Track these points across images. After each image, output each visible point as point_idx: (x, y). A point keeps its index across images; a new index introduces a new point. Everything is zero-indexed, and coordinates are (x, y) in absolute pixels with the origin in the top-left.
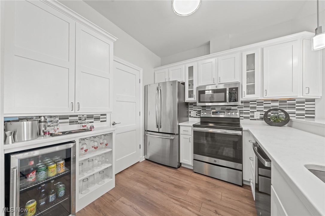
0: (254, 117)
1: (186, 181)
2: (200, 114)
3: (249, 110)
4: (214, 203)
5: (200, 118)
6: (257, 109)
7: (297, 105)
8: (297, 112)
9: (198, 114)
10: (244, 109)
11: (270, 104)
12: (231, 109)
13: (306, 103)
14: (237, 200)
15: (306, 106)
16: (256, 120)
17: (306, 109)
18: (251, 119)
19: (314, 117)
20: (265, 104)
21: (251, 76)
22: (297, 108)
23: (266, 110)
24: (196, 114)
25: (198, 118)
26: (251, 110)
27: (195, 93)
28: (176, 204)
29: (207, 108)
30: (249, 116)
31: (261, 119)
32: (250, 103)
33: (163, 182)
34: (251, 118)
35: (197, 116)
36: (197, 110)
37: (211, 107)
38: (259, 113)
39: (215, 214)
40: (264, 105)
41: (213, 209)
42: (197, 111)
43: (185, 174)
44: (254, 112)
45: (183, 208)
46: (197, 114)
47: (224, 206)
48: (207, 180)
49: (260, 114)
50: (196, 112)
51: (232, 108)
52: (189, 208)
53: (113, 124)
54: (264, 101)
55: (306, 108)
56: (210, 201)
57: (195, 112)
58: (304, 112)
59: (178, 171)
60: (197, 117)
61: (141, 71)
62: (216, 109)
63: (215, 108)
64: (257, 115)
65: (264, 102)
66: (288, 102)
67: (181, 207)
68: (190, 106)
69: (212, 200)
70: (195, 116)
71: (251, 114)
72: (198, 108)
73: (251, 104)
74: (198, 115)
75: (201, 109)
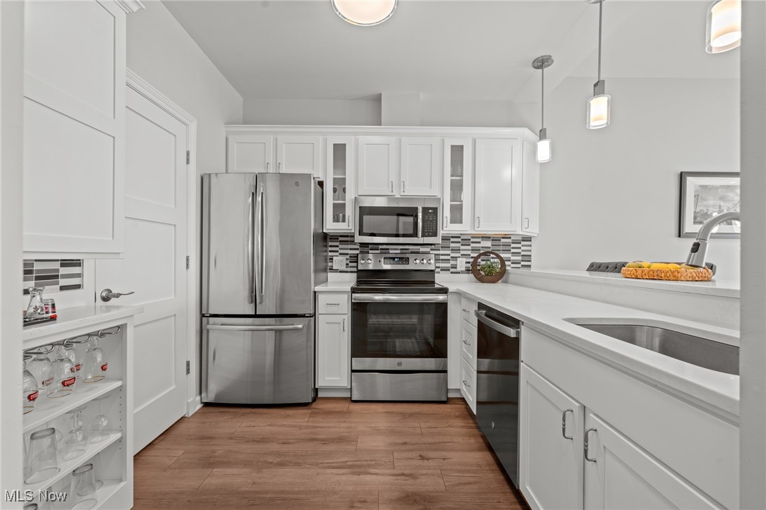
0: (456, 268)
1: (344, 425)
2: (357, 262)
3: (449, 255)
4: (413, 444)
5: (356, 274)
6: (462, 252)
7: (513, 245)
8: (513, 258)
9: (350, 264)
10: (441, 252)
11: (480, 242)
12: (418, 253)
13: (523, 243)
14: (447, 427)
15: (523, 248)
16: (459, 273)
17: (522, 253)
18: (452, 273)
19: (530, 266)
20: (473, 242)
21: (457, 187)
22: (513, 251)
23: (475, 255)
24: (345, 262)
25: (351, 272)
26: (452, 255)
27: (350, 212)
28: (344, 474)
29: (371, 249)
30: (448, 265)
31: (468, 271)
32: (452, 240)
33: (288, 443)
34: (452, 270)
35: (349, 269)
36: (347, 254)
37: (380, 247)
38: (464, 260)
39: (421, 461)
40: (472, 245)
41: (415, 454)
42: (348, 257)
43: (334, 412)
44: (456, 257)
45: (360, 476)
46: (347, 264)
47: (430, 444)
48: (384, 410)
49: (467, 263)
50: (347, 259)
51: (422, 249)
52: (373, 471)
53: (105, 299)
54: (472, 237)
55: (523, 251)
56: (405, 443)
57: (343, 258)
58: (520, 258)
59: (314, 410)
60: (347, 272)
61: (193, 126)
62: (391, 252)
63: (388, 249)
64: (462, 264)
65: (472, 240)
66: (502, 240)
67: (357, 476)
68: (330, 244)
69: (407, 440)
70: (344, 268)
71: (452, 262)
72: (351, 249)
73: (452, 242)
74: (351, 267)
75: (357, 252)
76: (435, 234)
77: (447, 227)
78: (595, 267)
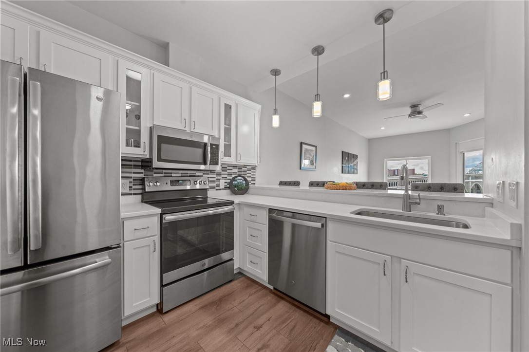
0: (219, 186)
2: (143, 185)
3: (215, 178)
4: (243, 322)
5: (140, 196)
6: (223, 176)
9: (134, 187)
10: (210, 176)
11: (232, 170)
12: (195, 176)
13: (252, 170)
15: (252, 173)
16: (221, 189)
17: (252, 176)
18: (216, 190)
19: (255, 184)
20: (228, 169)
23: (231, 178)
24: (128, 185)
25: (134, 194)
26: (217, 178)
27: (144, 138)
29: (155, 173)
30: (214, 185)
31: (226, 188)
34: (217, 188)
35: (132, 192)
36: (131, 177)
37: (164, 171)
38: (224, 181)
40: (228, 171)
41: (250, 329)
42: (131, 180)
43: (154, 333)
44: (219, 179)
46: (130, 187)
49: (225, 183)
50: (130, 182)
51: (197, 174)
54: (228, 166)
56: (237, 325)
57: (127, 181)
59: (128, 345)
60: (131, 194)
62: (173, 175)
63: (171, 173)
64: (222, 184)
65: (228, 168)
66: (243, 169)
70: (127, 191)
71: (217, 183)
72: (134, 173)
74: (134, 189)
75: (142, 175)
76: (217, 164)
77: (222, 159)
78: (282, 183)
